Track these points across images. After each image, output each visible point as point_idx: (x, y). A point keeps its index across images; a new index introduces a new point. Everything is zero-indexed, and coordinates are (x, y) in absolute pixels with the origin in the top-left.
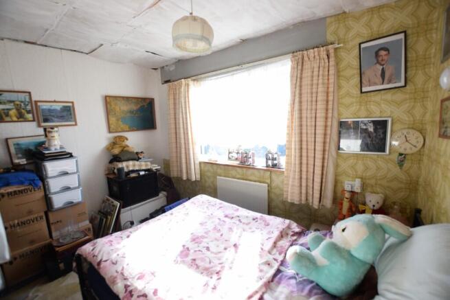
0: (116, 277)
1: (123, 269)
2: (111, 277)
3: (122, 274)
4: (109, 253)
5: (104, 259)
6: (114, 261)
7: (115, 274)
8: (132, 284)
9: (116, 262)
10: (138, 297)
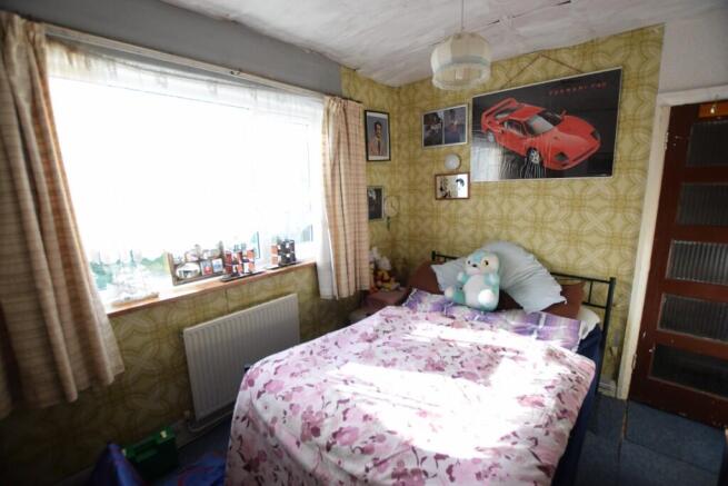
0: (555, 433)
1: (540, 426)
2: (557, 441)
3: (547, 425)
4: (519, 459)
5: (534, 461)
6: (532, 443)
7: (551, 435)
8: (554, 411)
9: (531, 439)
10: (563, 403)
